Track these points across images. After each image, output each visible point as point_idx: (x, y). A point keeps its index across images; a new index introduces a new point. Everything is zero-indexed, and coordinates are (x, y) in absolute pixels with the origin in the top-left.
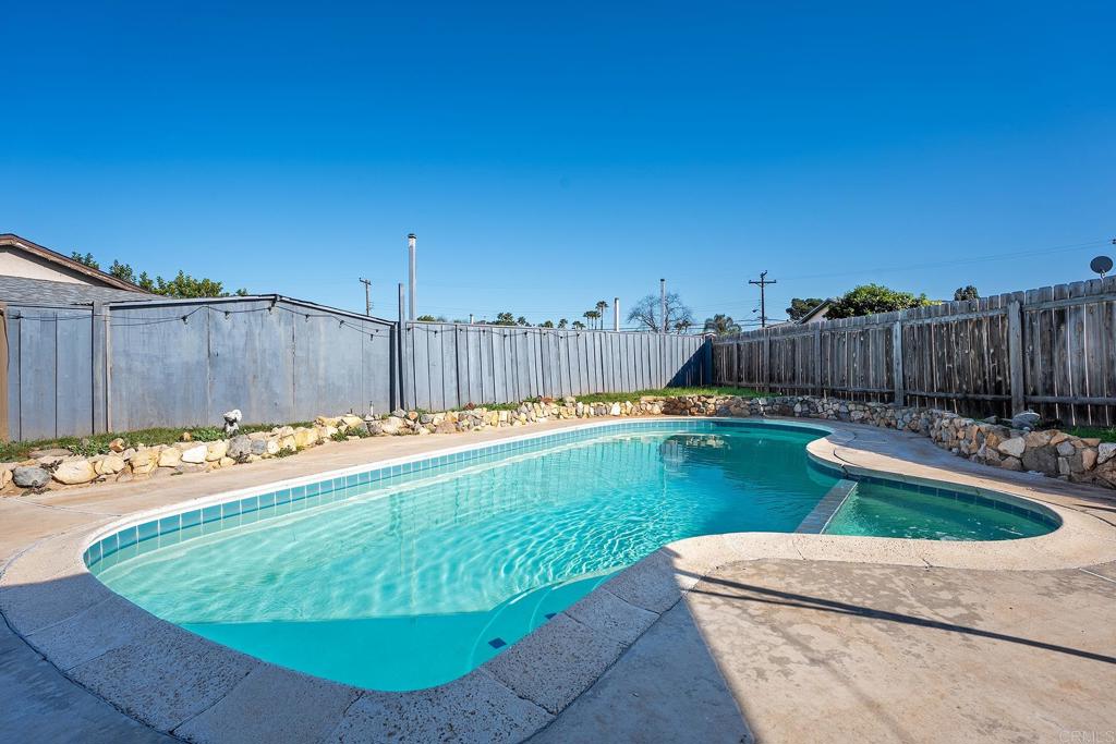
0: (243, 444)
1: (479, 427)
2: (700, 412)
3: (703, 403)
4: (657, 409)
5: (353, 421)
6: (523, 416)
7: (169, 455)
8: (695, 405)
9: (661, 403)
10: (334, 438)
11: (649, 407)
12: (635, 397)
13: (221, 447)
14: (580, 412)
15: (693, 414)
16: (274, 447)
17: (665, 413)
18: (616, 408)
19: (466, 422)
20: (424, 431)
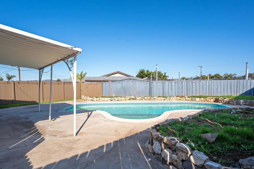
0: (112, 99)
1: (155, 100)
2: (222, 102)
3: (223, 100)
4: (212, 100)
5: (133, 97)
6: (168, 99)
7: (103, 99)
8: (221, 100)
9: (214, 99)
10: (129, 99)
11: (209, 100)
12: (205, 97)
13: (109, 99)
14: (186, 99)
15: (220, 103)
16: (116, 99)
17: (214, 102)
18: (198, 99)
19: (152, 99)
20: (143, 100)
